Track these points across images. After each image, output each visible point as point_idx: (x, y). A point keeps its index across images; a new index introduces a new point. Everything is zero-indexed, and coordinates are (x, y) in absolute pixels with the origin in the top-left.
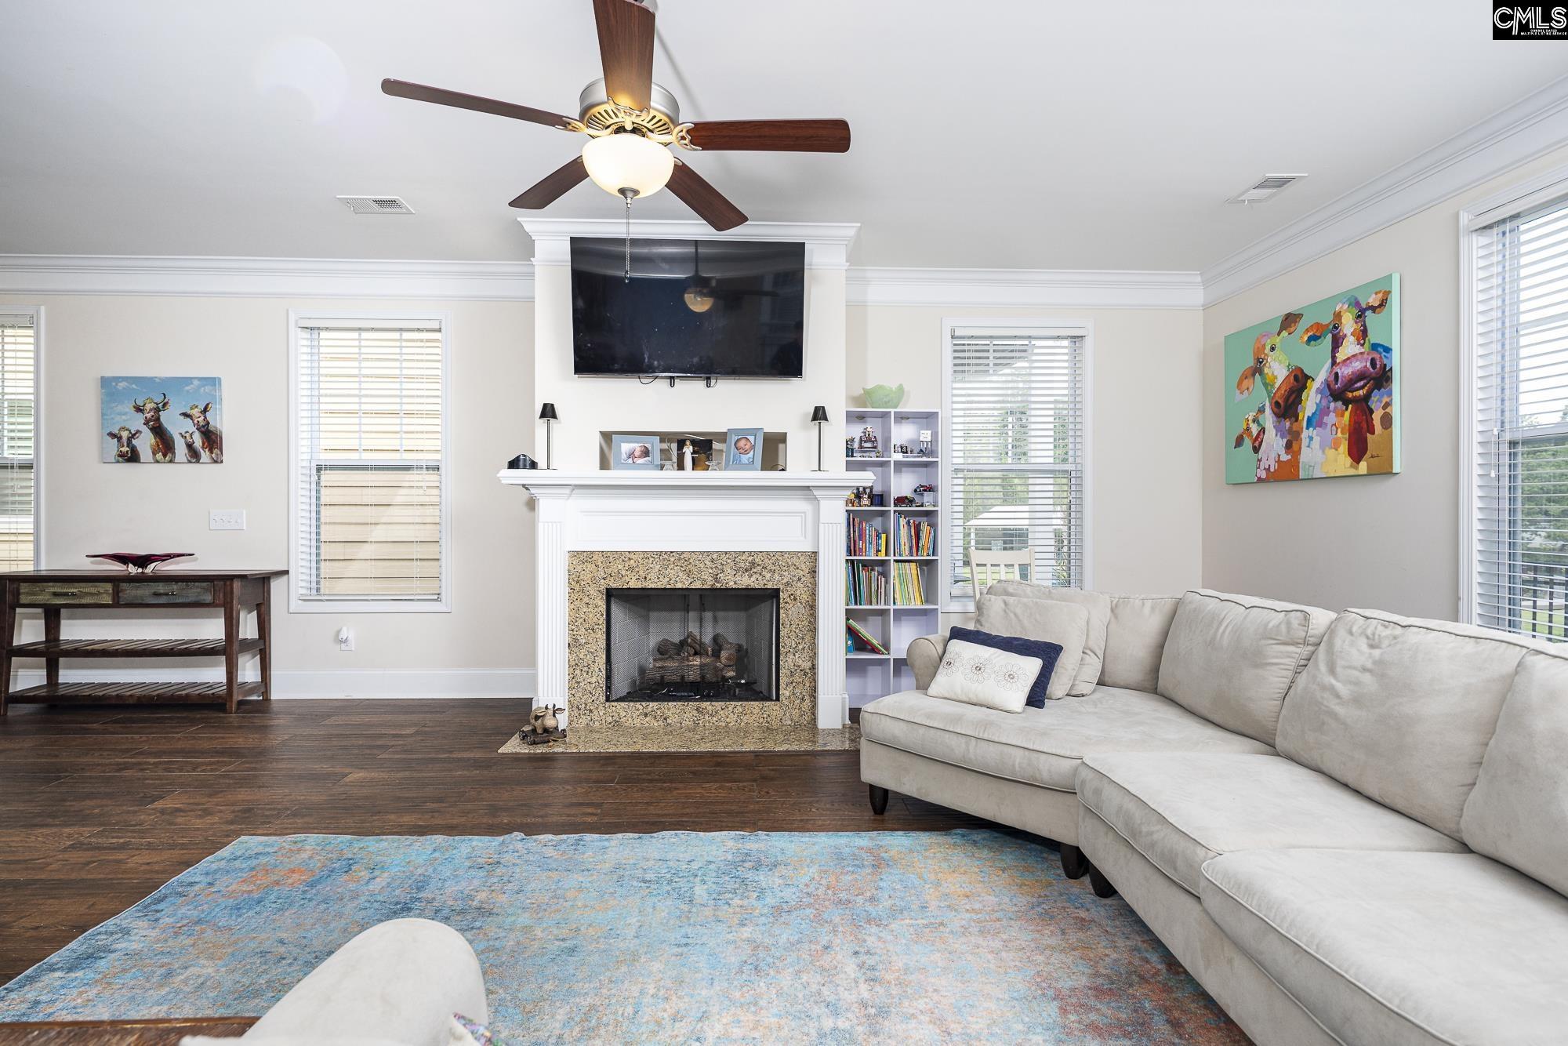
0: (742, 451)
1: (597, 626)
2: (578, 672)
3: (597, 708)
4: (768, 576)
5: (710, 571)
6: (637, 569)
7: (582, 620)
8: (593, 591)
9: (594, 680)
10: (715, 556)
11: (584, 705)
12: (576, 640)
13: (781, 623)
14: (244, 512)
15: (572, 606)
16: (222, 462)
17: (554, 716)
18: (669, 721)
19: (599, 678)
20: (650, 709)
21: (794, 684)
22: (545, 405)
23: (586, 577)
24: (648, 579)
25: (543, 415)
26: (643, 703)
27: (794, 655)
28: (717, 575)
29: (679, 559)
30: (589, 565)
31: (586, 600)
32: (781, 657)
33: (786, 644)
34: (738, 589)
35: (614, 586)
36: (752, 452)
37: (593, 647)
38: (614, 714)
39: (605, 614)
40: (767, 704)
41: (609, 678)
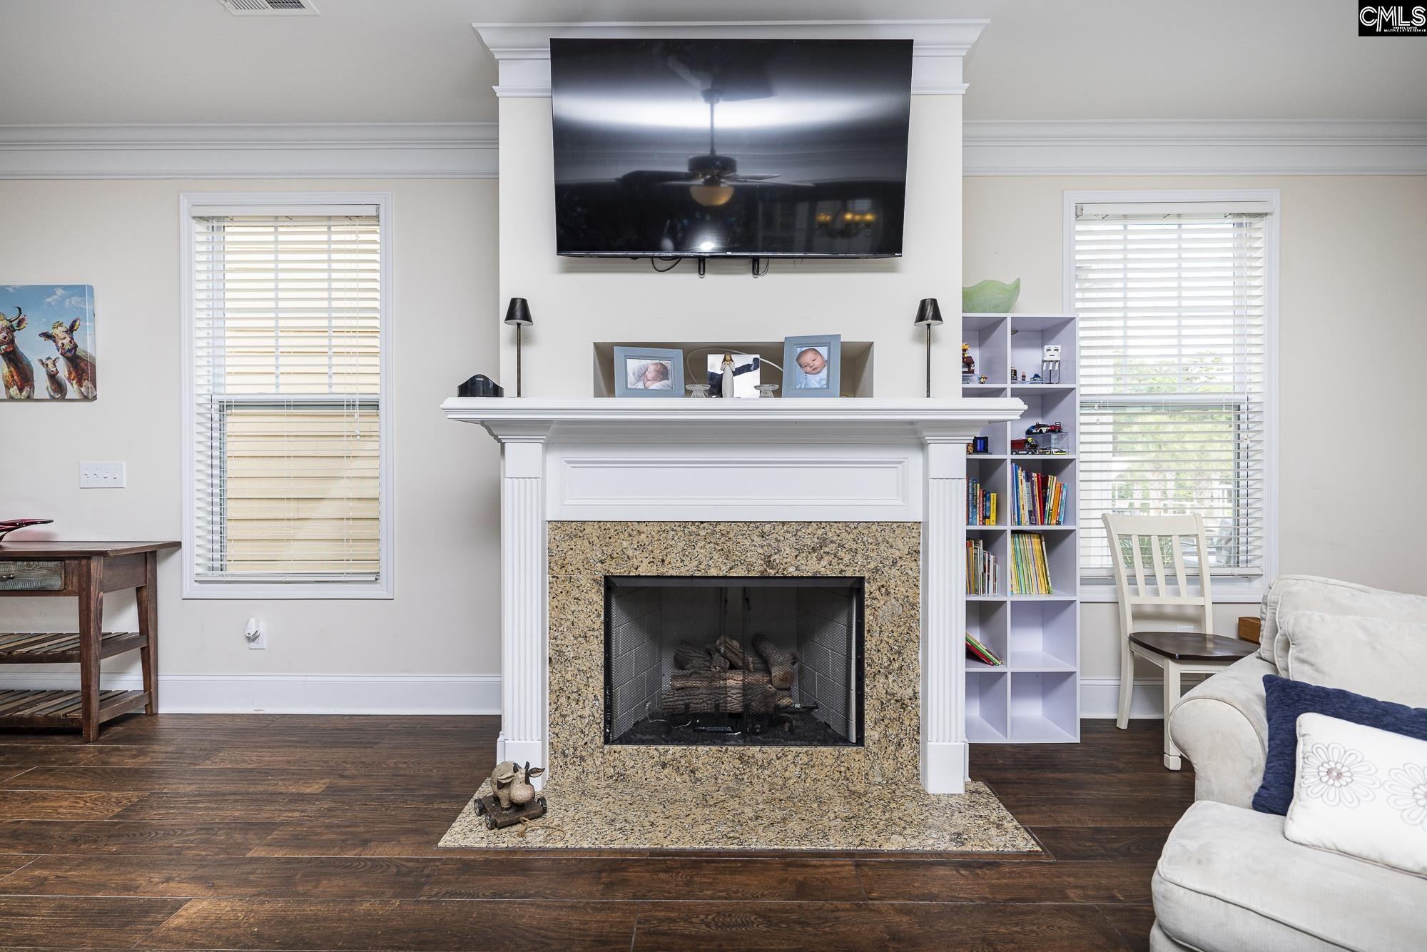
0: (808, 369)
1: (591, 633)
2: (563, 700)
3: (592, 755)
4: (847, 558)
5: (760, 551)
6: (650, 548)
7: (569, 623)
8: (585, 581)
9: (587, 712)
10: (767, 528)
11: (572, 750)
12: (560, 653)
13: (866, 628)
14: (124, 463)
15: (555, 603)
16: (95, 398)
17: (527, 782)
18: (699, 775)
19: (594, 710)
20: (670, 757)
21: (886, 722)
22: (513, 301)
23: (575, 560)
24: (666, 562)
25: (510, 316)
26: (660, 748)
27: (887, 678)
28: (769, 557)
29: (713, 533)
30: (579, 542)
31: (575, 593)
32: (867, 681)
33: (873, 661)
34: (802, 577)
35: (617, 572)
36: (825, 371)
37: (584, 664)
38: (617, 763)
39: (602, 614)
40: (846, 750)
41: (609, 707)
